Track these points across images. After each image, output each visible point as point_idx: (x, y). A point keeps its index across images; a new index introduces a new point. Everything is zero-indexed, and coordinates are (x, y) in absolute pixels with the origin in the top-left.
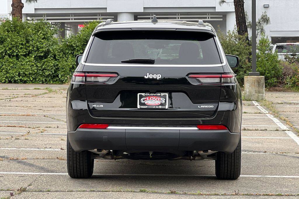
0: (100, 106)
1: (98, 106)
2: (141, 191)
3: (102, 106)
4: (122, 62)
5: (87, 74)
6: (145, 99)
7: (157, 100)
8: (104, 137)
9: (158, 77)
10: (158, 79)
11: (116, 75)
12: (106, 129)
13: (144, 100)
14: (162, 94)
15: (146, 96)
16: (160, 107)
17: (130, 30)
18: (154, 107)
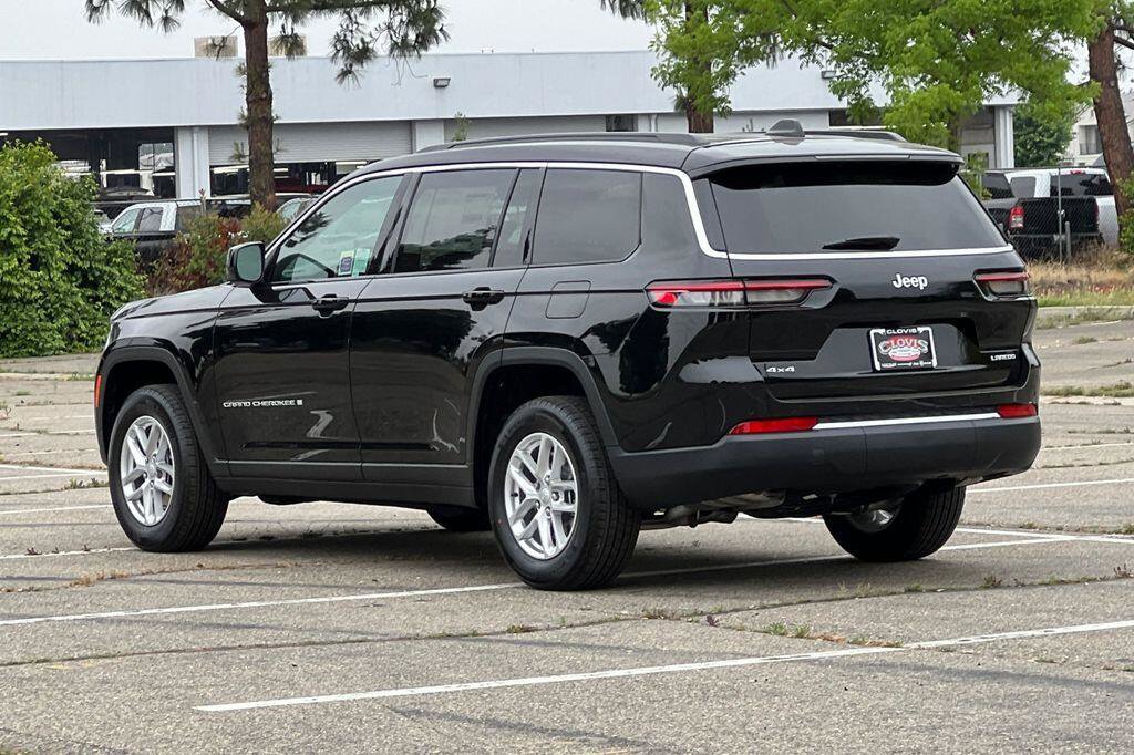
0: (787, 370)
1: (782, 370)
2: (909, 591)
3: (793, 369)
4: (825, 247)
5: (749, 284)
6: (890, 345)
7: (912, 345)
8: (816, 452)
9: (921, 283)
10: (922, 288)
11: (828, 283)
12: (811, 430)
13: (885, 348)
14: (921, 329)
15: (888, 337)
16: (922, 363)
17: (812, 159)
18: (910, 364)
